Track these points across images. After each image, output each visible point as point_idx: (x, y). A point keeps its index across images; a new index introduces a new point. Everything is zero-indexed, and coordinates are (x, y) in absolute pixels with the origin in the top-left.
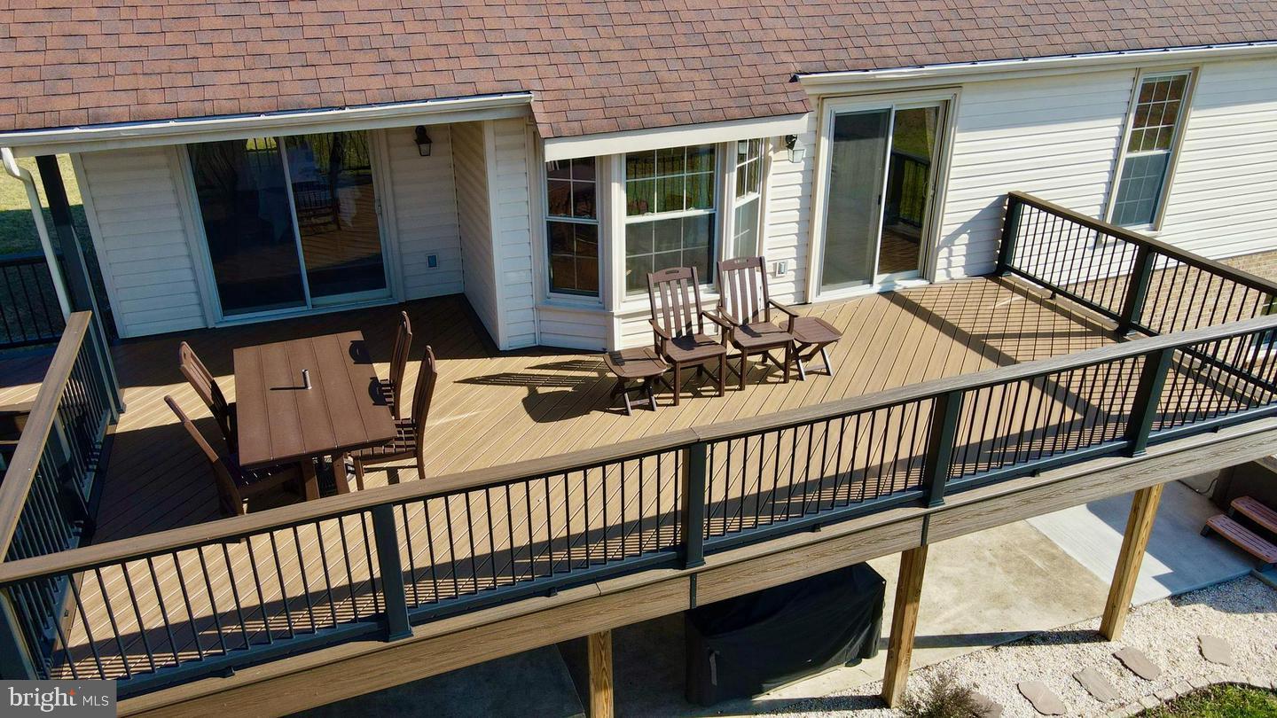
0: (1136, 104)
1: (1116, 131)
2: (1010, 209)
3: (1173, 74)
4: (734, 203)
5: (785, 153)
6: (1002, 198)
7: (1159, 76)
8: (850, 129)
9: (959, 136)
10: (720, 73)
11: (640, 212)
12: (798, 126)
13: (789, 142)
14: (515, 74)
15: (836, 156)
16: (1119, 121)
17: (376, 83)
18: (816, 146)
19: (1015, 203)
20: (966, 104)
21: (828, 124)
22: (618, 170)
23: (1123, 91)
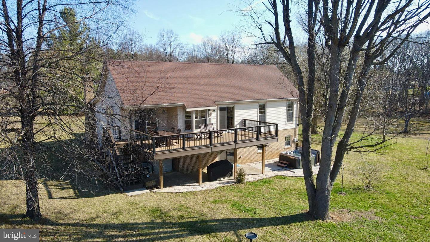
0: (259, 107)
1: (257, 111)
2: (244, 122)
3: (263, 103)
4: (208, 118)
5: (214, 112)
6: (243, 120)
7: (261, 103)
8: (221, 109)
9: (236, 111)
10: (205, 101)
11: (197, 118)
12: (215, 108)
13: (214, 110)
14: (182, 101)
15: (220, 113)
16: (257, 109)
17: (167, 102)
18: (217, 111)
19: (245, 120)
20: (236, 106)
21: (219, 109)
22: (194, 113)
23: (257, 105)
